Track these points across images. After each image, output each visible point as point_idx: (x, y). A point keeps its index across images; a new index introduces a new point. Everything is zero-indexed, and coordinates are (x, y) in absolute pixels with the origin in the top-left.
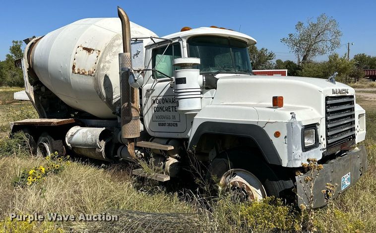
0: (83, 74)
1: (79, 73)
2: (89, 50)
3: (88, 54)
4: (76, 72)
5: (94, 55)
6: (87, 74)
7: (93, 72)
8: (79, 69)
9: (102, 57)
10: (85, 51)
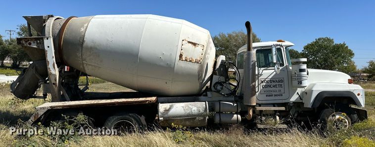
0: (190, 61)
1: (186, 60)
2: (194, 44)
3: (194, 46)
4: (184, 59)
5: (199, 48)
6: (194, 61)
7: (200, 61)
8: (186, 58)
9: (206, 50)
10: (190, 44)
